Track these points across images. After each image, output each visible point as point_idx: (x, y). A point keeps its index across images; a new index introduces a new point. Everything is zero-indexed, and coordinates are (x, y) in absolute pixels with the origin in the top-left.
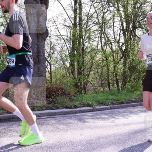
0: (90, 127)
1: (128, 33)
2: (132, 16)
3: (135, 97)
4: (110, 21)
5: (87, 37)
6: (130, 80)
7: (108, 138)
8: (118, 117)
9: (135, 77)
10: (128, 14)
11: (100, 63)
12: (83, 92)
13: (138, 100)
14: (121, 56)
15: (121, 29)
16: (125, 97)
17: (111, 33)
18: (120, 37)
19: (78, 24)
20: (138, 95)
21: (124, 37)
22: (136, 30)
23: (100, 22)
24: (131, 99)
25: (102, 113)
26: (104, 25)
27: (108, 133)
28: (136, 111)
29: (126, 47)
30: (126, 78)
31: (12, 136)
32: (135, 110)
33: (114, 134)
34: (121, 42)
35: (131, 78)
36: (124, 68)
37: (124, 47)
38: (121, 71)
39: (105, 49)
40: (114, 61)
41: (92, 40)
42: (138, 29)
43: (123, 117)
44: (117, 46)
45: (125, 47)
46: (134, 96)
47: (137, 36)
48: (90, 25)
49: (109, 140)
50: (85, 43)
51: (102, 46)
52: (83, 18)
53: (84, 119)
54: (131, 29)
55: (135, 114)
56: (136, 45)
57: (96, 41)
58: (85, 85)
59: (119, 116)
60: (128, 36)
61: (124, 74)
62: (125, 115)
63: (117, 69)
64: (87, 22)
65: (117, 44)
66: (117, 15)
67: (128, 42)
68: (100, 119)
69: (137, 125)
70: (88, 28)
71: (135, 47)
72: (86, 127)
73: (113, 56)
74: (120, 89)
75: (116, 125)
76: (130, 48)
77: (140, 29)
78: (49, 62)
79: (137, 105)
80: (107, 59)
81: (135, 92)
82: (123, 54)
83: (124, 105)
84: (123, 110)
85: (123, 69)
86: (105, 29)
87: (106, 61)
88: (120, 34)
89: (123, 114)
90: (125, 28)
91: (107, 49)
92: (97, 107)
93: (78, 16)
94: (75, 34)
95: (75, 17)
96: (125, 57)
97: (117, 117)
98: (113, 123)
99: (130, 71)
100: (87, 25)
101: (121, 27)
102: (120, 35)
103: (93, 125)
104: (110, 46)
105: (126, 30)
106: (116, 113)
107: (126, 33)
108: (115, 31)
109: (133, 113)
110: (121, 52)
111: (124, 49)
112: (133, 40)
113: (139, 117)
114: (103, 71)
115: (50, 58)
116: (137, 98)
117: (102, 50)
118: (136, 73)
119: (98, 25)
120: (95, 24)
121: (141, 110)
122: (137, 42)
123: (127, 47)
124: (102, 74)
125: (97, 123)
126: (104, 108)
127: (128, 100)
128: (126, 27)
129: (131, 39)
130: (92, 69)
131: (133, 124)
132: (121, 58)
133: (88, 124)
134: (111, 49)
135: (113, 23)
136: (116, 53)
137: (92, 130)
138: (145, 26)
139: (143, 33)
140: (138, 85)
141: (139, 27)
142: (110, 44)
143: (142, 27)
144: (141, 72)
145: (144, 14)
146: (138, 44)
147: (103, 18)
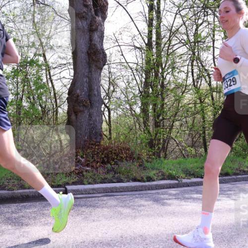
0: (173, 213)
4: (208, 39)
5: (169, 65)
8: (220, 198)
11: (191, 108)
12: (162, 155)
16: (231, 165)
17: (209, 59)
19: (154, 43)
23: (191, 41)
24: (241, 169)
25: (194, 191)
26: (198, 46)
31: (47, 224)
39: (198, 86)
40: (214, 104)
41: (178, 71)
43: (229, 197)
46: (247, 164)
48: (174, 45)
50: (167, 74)
51: (193, 79)
52: (163, 34)
53: (164, 199)
57: (184, 72)
58: (166, 144)
59: (221, 196)
62: (231, 194)
64: (170, 40)
66: (218, 29)
68: (190, 200)
70: (170, 51)
72: (166, 213)
73: (212, 96)
75: (216, 211)
78: (108, 105)
80: (202, 101)
83: (229, 177)
84: (228, 186)
86: (199, 52)
87: (200, 105)
89: (229, 192)
91: (202, 85)
92: (184, 181)
93: (154, 31)
94: (150, 60)
95: (150, 32)
100: (169, 46)
103: (177, 209)
104: (208, 79)
108: (215, 55)
114: (195, 122)
115: (109, 98)
117: (195, 86)
119: (187, 46)
120: (182, 44)
124: (193, 125)
125: (184, 207)
126: (197, 182)
127: (237, 169)
130: (177, 118)
133: (169, 208)
134: (208, 84)
135: (212, 43)
136: (216, 92)
137: (177, 219)
142: (207, 77)
147: (195, 33)
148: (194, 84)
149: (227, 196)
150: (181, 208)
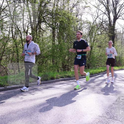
1: (34, 25)
2: (38, 12)
4: (20, 15)
7: (18, 112)
9: (39, 61)
10: (35, 10)
11: (11, 49)
13: (42, 79)
15: (29, 22)
17: (21, 25)
18: (28, 29)
20: (42, 75)
21: (31, 29)
22: (41, 24)
23: (12, 15)
25: (13, 92)
26: (16, 17)
27: (17, 108)
28: (41, 89)
33: (22, 109)
34: (29, 33)
40: (23, 48)
41: (4, 30)
42: (43, 23)
44: (25, 36)
47: (41, 28)
48: (3, 16)
49: (19, 114)
51: (12, 35)
54: (37, 23)
55: (40, 91)
56: (41, 35)
57: (7, 31)
59: (27, 93)
60: (35, 28)
62: (31, 92)
65: (25, 34)
66: (26, 10)
67: (34, 33)
69: (41, 99)
71: (40, 37)
73: (22, 44)
75: (25, 101)
76: (36, 38)
80: (17, 46)
81: (39, 74)
83: (30, 84)
84: (30, 88)
86: (16, 21)
87: (15, 48)
88: (28, 26)
91: (17, 39)
92: (8, 87)
97: (25, 94)
98: (22, 100)
105: (33, 23)
107: (33, 25)
108: (24, 23)
109: (38, 90)
112: (39, 31)
113: (43, 93)
114: (14, 56)
117: (13, 38)
118: (40, 58)
119: (10, 17)
120: (7, 16)
121: (44, 87)
122: (41, 33)
123: (33, 37)
124: (12, 59)
126: (15, 87)
128: (33, 21)
129: (37, 30)
130: (4, 54)
131: (38, 99)
134: (20, 37)
135: (22, 17)
136: (24, 42)
138: (48, 21)
139: (46, 27)
140: (42, 68)
141: (43, 22)
142: (20, 34)
143: (45, 22)
144: (44, 57)
145: (47, 12)
146: (42, 35)
147: (14, 11)
148: (13, 37)
149: (29, 93)
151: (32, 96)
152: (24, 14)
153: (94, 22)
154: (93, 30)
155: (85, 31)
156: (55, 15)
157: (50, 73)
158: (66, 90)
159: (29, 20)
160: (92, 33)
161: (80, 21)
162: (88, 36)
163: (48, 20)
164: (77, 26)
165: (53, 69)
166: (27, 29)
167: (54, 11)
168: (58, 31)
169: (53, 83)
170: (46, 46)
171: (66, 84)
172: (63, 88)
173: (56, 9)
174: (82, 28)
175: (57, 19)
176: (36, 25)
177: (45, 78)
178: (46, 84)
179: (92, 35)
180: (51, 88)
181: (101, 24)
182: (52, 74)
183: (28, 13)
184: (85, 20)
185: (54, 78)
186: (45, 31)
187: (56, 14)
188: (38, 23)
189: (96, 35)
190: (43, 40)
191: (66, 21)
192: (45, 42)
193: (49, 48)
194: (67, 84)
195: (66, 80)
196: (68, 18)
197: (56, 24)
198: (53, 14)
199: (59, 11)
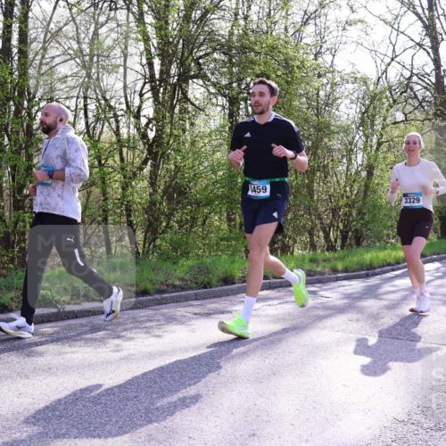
0: (48, 370)
1: (165, 89)
2: (178, 42)
3: (182, 275)
5: (43, 95)
6: (167, 226)
8: (132, 335)
9: (181, 217)
10: (166, 36)
13: (189, 282)
14: (145, 155)
15: (146, 78)
16: (152, 276)
18: (142, 102)
20: (191, 268)
21: (154, 101)
22: (188, 83)
23: (85, 53)
24: (170, 282)
25: (86, 326)
26: (98, 61)
28: (185, 316)
29: (160, 131)
30: (157, 219)
32: (180, 311)
34: (145, 116)
35: (169, 219)
36: (151, 191)
37: (152, 130)
38: (141, 198)
39: (98, 132)
40: (123, 169)
42: (195, 80)
43: (147, 332)
44: (132, 127)
45: (157, 131)
46: (179, 273)
47: (189, 100)
48: (53, 58)
50: (37, 111)
51: (87, 123)
52: (32, 34)
54: (175, 81)
55: (183, 323)
56: (188, 126)
59: (135, 331)
60: (166, 98)
61: (151, 210)
62: (151, 327)
63: (132, 194)
64: (45, 49)
65: (132, 119)
66: (134, 36)
67: (164, 117)
70: (44, 68)
71: (184, 131)
72: (35, 369)
73: (121, 154)
74: (141, 251)
75: (126, 359)
76: (170, 135)
77: (201, 82)
79: (187, 299)
80: (103, 162)
81: (181, 262)
82: (150, 152)
83: (149, 297)
84: (146, 314)
85: (150, 195)
86: (100, 75)
87: (98, 170)
88: (141, 91)
89: (149, 324)
90: (157, 76)
91: (104, 136)
92: (69, 308)
93: (15, 27)
94: (6, 82)
95: (7, 28)
96: (154, 160)
97: (128, 334)
98: (119, 354)
99: (170, 199)
100: (43, 57)
101: (148, 73)
102: (141, 95)
103: (55, 361)
104: (114, 126)
105: (161, 80)
106: (126, 324)
107: (159, 90)
108: (128, 83)
109: (176, 320)
110: (145, 144)
111: (151, 135)
112: (180, 111)
113: (192, 331)
114: (91, 199)
116: (187, 277)
117: (89, 136)
118: (184, 208)
119: (78, 60)
120: (68, 57)
121: (197, 310)
122: (189, 119)
124: (85, 206)
125: (69, 355)
126: (93, 309)
127: (162, 283)
128: (162, 72)
129: (173, 107)
132: (145, 162)
133: (40, 361)
134: (115, 133)
135: (122, 59)
136: (127, 147)
137: (55, 378)
138: (212, 74)
139: (206, 94)
140: (190, 241)
141: (196, 77)
142: (112, 120)
143: (204, 77)
144: (198, 203)
145: (211, 40)
146: (192, 124)
147: (93, 39)
148: (88, 132)
149: (145, 330)
150: (63, 358)
151: (152, 340)
152: (129, 48)
153: (379, 78)
154: (375, 108)
155: (347, 111)
156: (239, 53)
157: (219, 260)
158: (275, 322)
159: (147, 70)
160: (374, 116)
161: (329, 75)
162: (358, 128)
163: (215, 68)
164: (318, 94)
165: (228, 247)
166: (137, 102)
167: (235, 38)
168: (250, 109)
169: (228, 295)
170: (206, 164)
171: (275, 302)
172: (265, 316)
173: (241, 32)
174: (337, 99)
175: (246, 65)
176: (169, 87)
177: (201, 278)
178: (204, 299)
179: (373, 125)
180: (223, 313)
181: (407, 85)
182: (227, 265)
183: (141, 46)
184: (349, 70)
185: (234, 278)
186: (201, 110)
187: (244, 49)
188: (178, 80)
189: (388, 125)
190: (193, 143)
191: (279, 73)
192: (203, 150)
193: (214, 172)
194: (279, 301)
195: (275, 288)
196: (286, 63)
197: (243, 87)
198: (230, 48)
199: (252, 39)
